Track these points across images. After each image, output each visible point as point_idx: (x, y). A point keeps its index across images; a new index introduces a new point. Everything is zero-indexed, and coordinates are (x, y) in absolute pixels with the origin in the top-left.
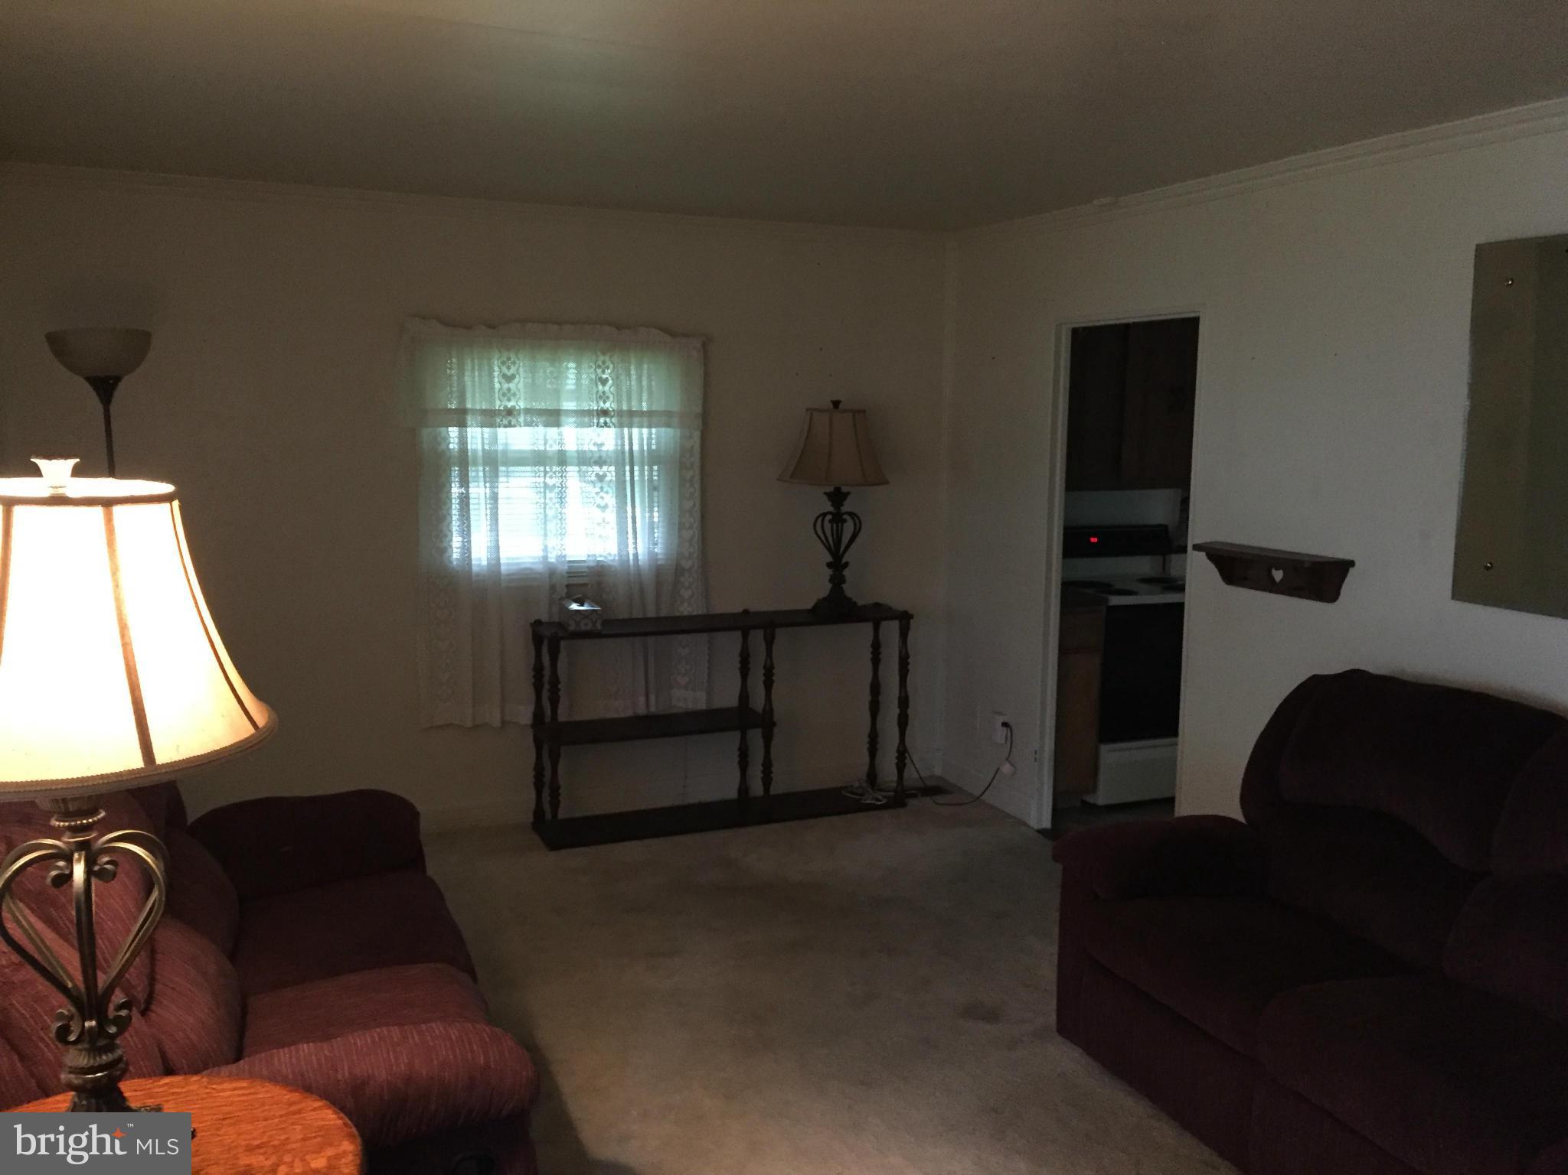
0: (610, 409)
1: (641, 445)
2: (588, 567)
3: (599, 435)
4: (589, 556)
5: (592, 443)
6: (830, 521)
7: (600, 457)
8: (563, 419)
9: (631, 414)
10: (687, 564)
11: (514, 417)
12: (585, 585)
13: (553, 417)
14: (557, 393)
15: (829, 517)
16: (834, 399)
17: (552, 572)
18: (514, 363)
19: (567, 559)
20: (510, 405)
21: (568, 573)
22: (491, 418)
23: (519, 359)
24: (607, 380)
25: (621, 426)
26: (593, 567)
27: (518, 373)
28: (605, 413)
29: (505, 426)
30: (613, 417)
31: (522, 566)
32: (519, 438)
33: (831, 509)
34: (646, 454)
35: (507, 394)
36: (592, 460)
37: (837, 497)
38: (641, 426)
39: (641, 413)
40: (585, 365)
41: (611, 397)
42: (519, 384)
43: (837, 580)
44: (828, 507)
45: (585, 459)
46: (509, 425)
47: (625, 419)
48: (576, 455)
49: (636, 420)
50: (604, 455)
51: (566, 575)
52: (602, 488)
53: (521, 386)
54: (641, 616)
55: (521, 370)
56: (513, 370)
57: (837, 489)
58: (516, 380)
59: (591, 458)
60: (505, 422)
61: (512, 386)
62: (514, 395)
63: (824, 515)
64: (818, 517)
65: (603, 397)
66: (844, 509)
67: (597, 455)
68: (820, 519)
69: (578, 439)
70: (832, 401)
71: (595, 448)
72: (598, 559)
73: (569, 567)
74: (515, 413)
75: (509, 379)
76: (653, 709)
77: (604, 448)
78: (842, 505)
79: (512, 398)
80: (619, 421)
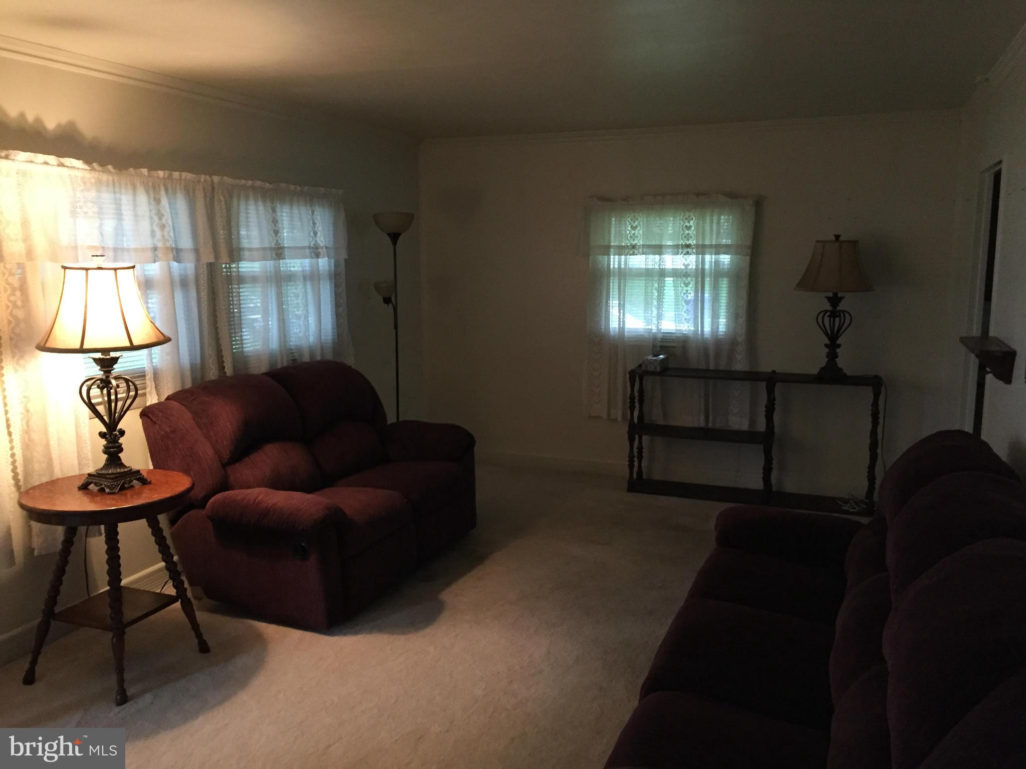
0: (692, 244)
1: (711, 266)
2: (676, 337)
3: (686, 259)
4: (677, 330)
5: (682, 263)
6: (829, 316)
7: (686, 272)
8: (664, 250)
9: (704, 247)
10: (740, 339)
11: (637, 249)
12: (674, 347)
13: (658, 249)
14: (661, 236)
15: (828, 314)
16: (836, 234)
17: (655, 339)
18: (637, 219)
19: (662, 331)
20: (634, 243)
21: (661, 339)
22: (622, 250)
23: (640, 217)
24: (691, 227)
25: (697, 254)
26: (679, 337)
27: (639, 225)
28: (688, 246)
29: (630, 255)
30: (693, 249)
31: (637, 334)
32: (637, 261)
33: (830, 308)
34: (713, 271)
35: (634, 237)
36: (682, 274)
37: (835, 300)
38: (711, 254)
39: (711, 246)
40: (678, 219)
41: (693, 236)
42: (639, 232)
43: (832, 356)
44: (828, 306)
45: (676, 274)
46: (634, 254)
47: (700, 250)
48: (672, 270)
49: (707, 250)
50: (689, 271)
51: (660, 340)
52: (687, 291)
53: (641, 232)
54: (705, 368)
55: (641, 223)
56: (636, 223)
57: (836, 294)
58: (638, 229)
59: (681, 273)
60: (631, 252)
61: (636, 232)
62: (637, 237)
63: (826, 311)
64: (822, 312)
65: (688, 237)
66: (839, 308)
67: (685, 271)
68: (822, 314)
69: (673, 262)
70: (835, 235)
71: (683, 267)
72: (684, 332)
73: (663, 336)
74: (637, 247)
75: (634, 228)
76: (710, 425)
77: (690, 267)
78: (838, 306)
79: (636, 239)
80: (696, 251)
